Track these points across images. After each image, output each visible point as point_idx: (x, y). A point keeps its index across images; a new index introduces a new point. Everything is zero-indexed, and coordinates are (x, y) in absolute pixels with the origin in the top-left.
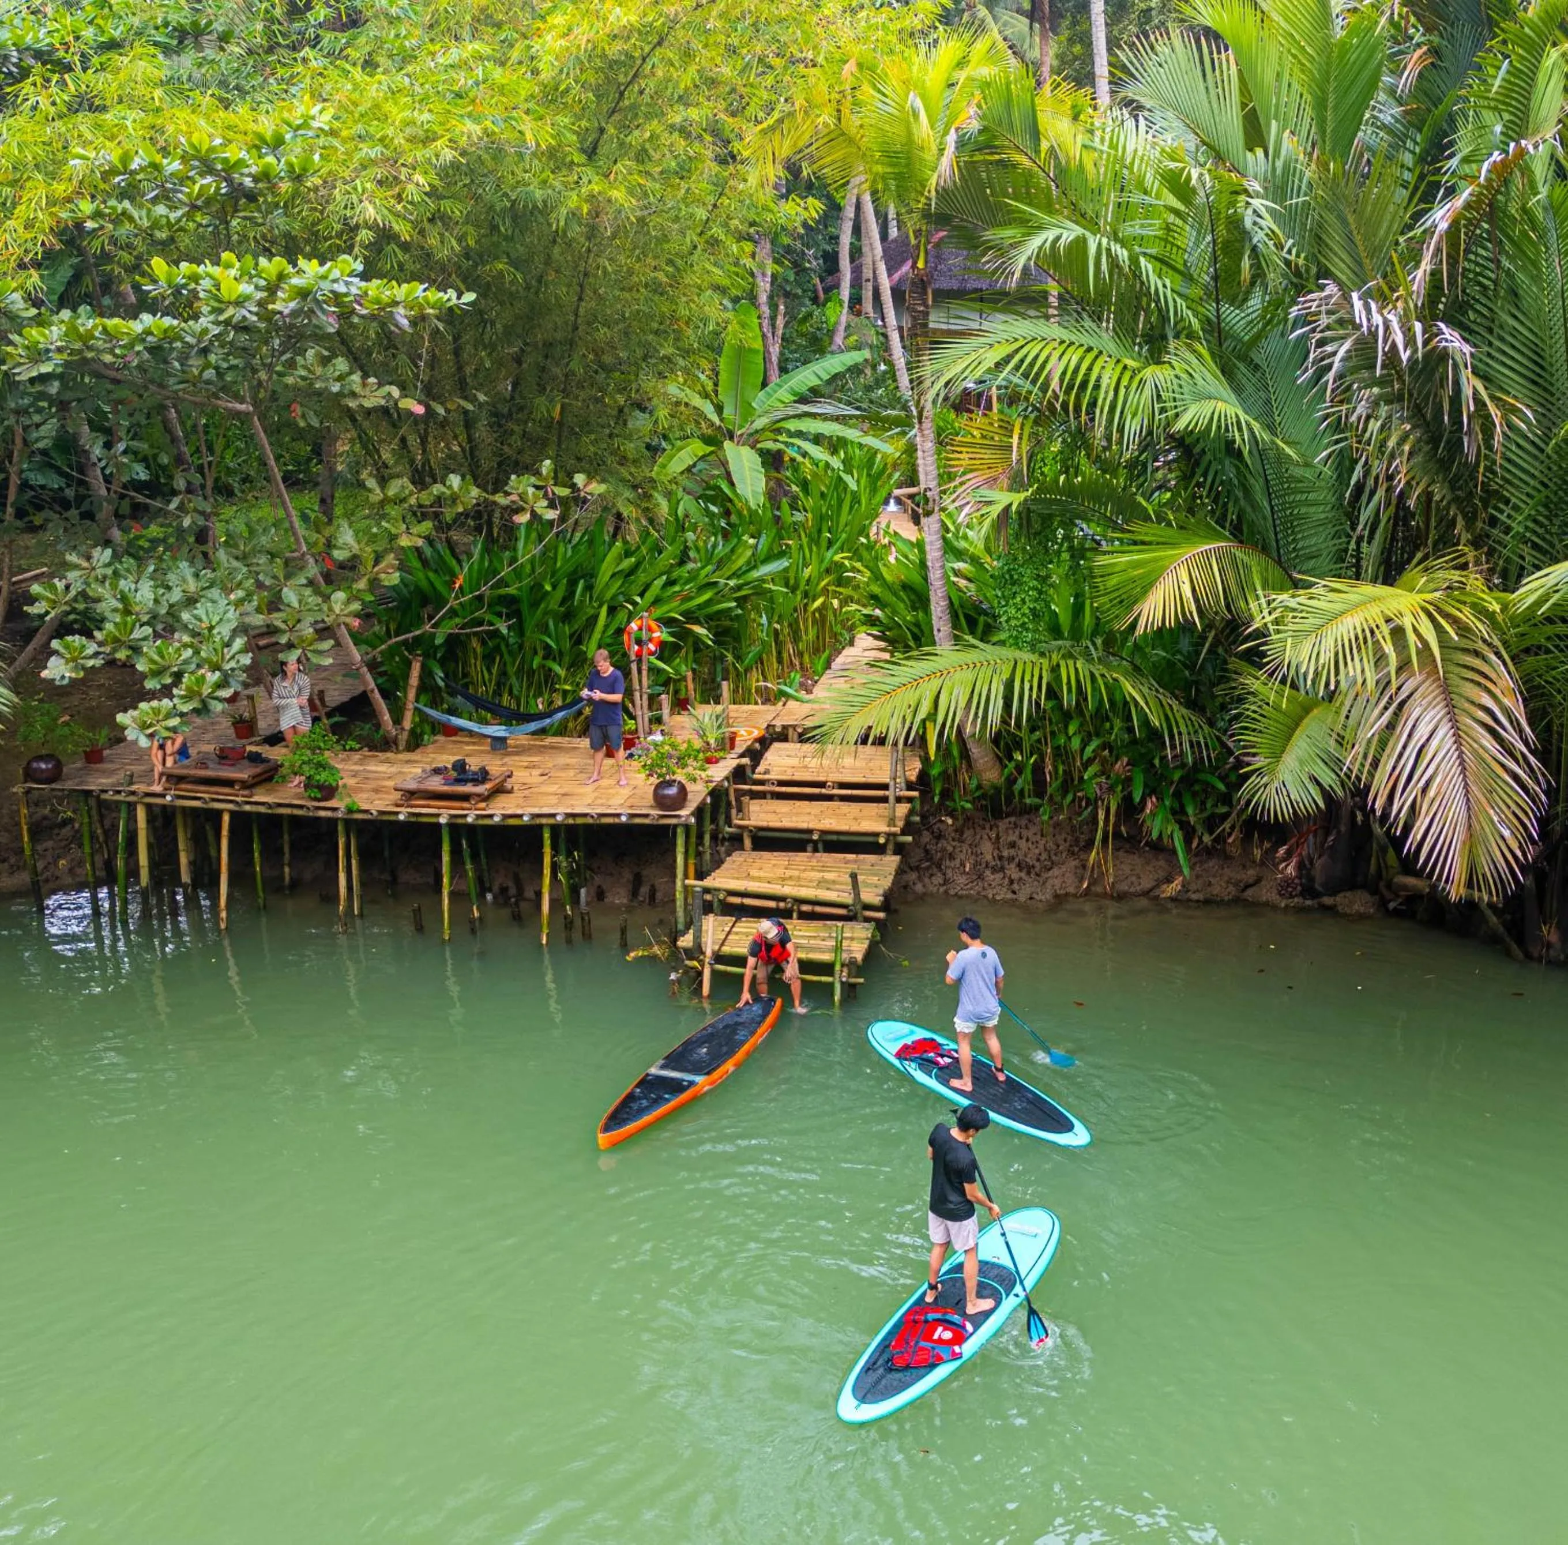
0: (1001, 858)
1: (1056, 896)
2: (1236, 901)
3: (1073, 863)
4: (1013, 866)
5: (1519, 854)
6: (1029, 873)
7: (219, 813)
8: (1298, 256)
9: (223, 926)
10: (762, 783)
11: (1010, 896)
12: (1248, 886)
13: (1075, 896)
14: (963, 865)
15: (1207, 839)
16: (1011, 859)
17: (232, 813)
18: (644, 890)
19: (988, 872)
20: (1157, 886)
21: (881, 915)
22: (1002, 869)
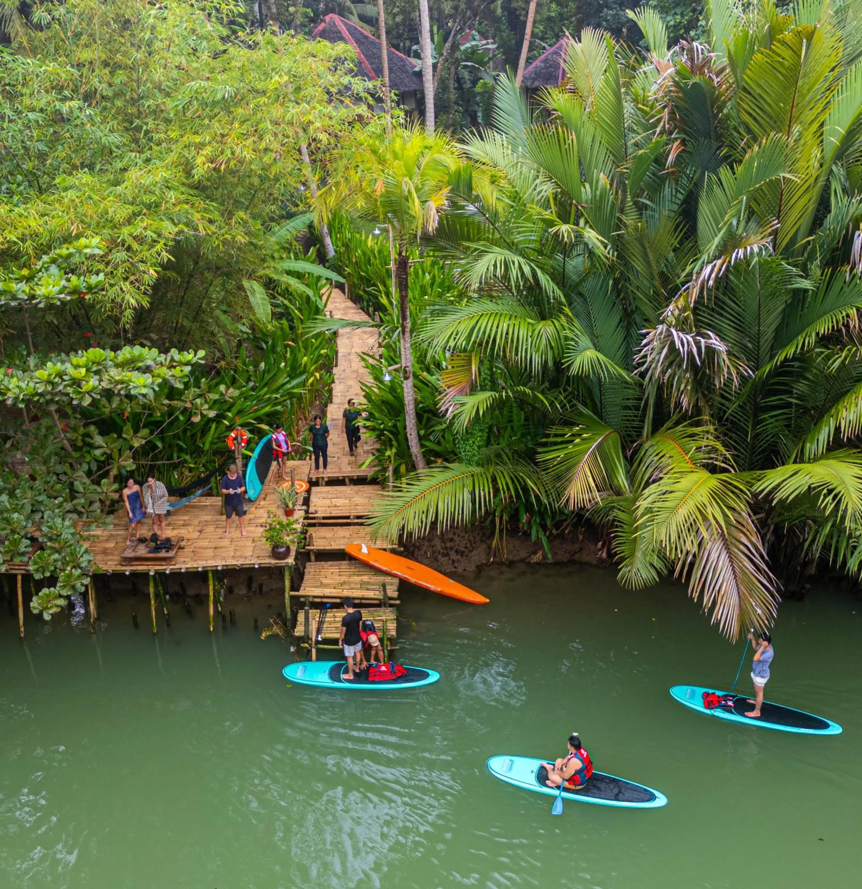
0: (446, 548)
1: (478, 567)
2: (572, 562)
3: (484, 546)
4: (453, 552)
5: (766, 622)
6: (462, 556)
7: (15, 575)
8: (613, 255)
9: (22, 635)
10: (314, 518)
11: (454, 569)
12: (575, 553)
13: (486, 565)
14: (426, 553)
15: (554, 532)
16: (452, 548)
17: (23, 575)
18: (255, 585)
19: (440, 556)
20: (529, 556)
21: (398, 602)
22: (448, 555)
